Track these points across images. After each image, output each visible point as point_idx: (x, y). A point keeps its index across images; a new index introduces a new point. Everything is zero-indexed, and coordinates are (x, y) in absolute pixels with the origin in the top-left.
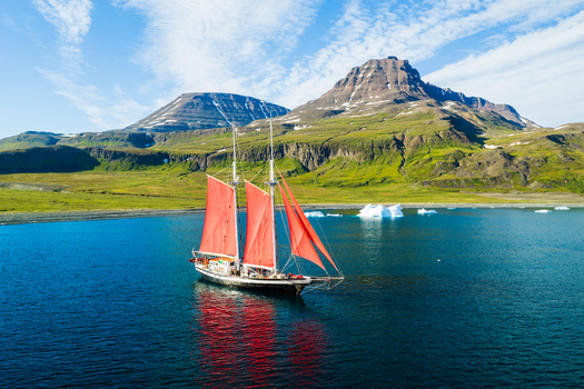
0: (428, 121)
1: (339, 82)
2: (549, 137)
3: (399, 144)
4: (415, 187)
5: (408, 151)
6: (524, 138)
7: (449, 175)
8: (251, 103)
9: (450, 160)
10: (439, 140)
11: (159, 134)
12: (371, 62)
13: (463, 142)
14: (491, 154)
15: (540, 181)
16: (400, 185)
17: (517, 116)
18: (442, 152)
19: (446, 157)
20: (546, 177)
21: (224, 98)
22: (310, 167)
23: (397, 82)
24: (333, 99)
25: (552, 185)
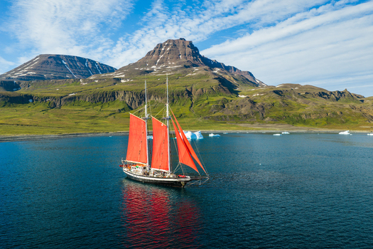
0: (206, 80)
1: (149, 53)
2: (274, 92)
3: (189, 93)
4: (200, 120)
5: (195, 97)
6: (261, 91)
7: (219, 114)
8: (89, 63)
9: (220, 104)
10: (213, 92)
11: (24, 82)
12: (169, 41)
13: (227, 93)
14: (243, 100)
15: (271, 117)
16: (191, 119)
17: (254, 78)
18: (215, 99)
19: (217, 102)
20: (274, 114)
21: (71, 59)
22: (133, 107)
23: (185, 55)
24: (146, 63)
25: (277, 120)
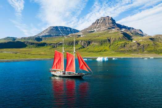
0: (117, 34)
1: (93, 23)
2: (150, 39)
3: (109, 40)
4: (113, 52)
5: (112, 42)
6: (143, 39)
7: (123, 49)
8: (69, 29)
9: (123, 45)
10: (120, 39)
11: (44, 38)
12: (102, 18)
13: (127, 40)
14: (134, 43)
15: (147, 51)
16: (109, 52)
17: (142, 32)
18: (121, 43)
19: (122, 44)
20: (149, 49)
21: (61, 27)
22: (85, 47)
23: (109, 23)
24: (92, 28)
25: (150, 52)
